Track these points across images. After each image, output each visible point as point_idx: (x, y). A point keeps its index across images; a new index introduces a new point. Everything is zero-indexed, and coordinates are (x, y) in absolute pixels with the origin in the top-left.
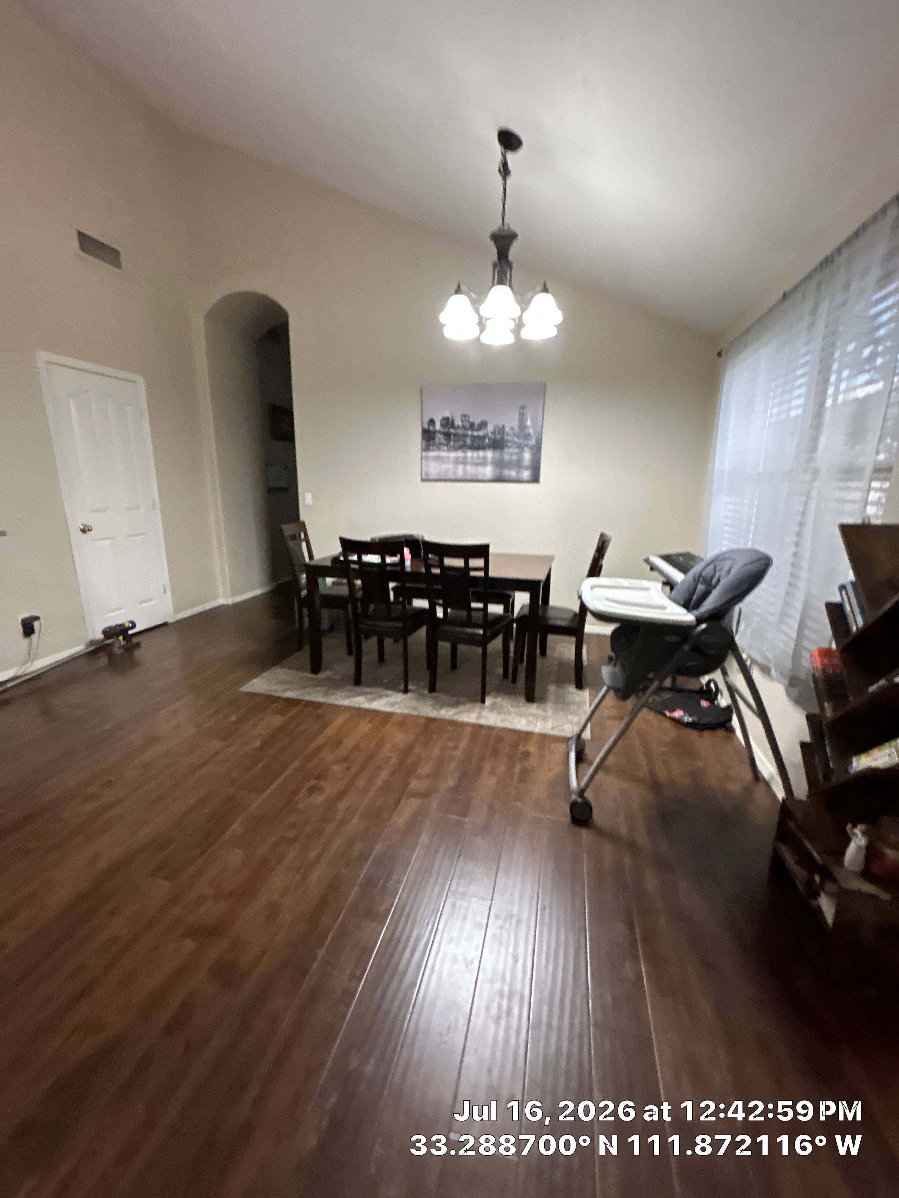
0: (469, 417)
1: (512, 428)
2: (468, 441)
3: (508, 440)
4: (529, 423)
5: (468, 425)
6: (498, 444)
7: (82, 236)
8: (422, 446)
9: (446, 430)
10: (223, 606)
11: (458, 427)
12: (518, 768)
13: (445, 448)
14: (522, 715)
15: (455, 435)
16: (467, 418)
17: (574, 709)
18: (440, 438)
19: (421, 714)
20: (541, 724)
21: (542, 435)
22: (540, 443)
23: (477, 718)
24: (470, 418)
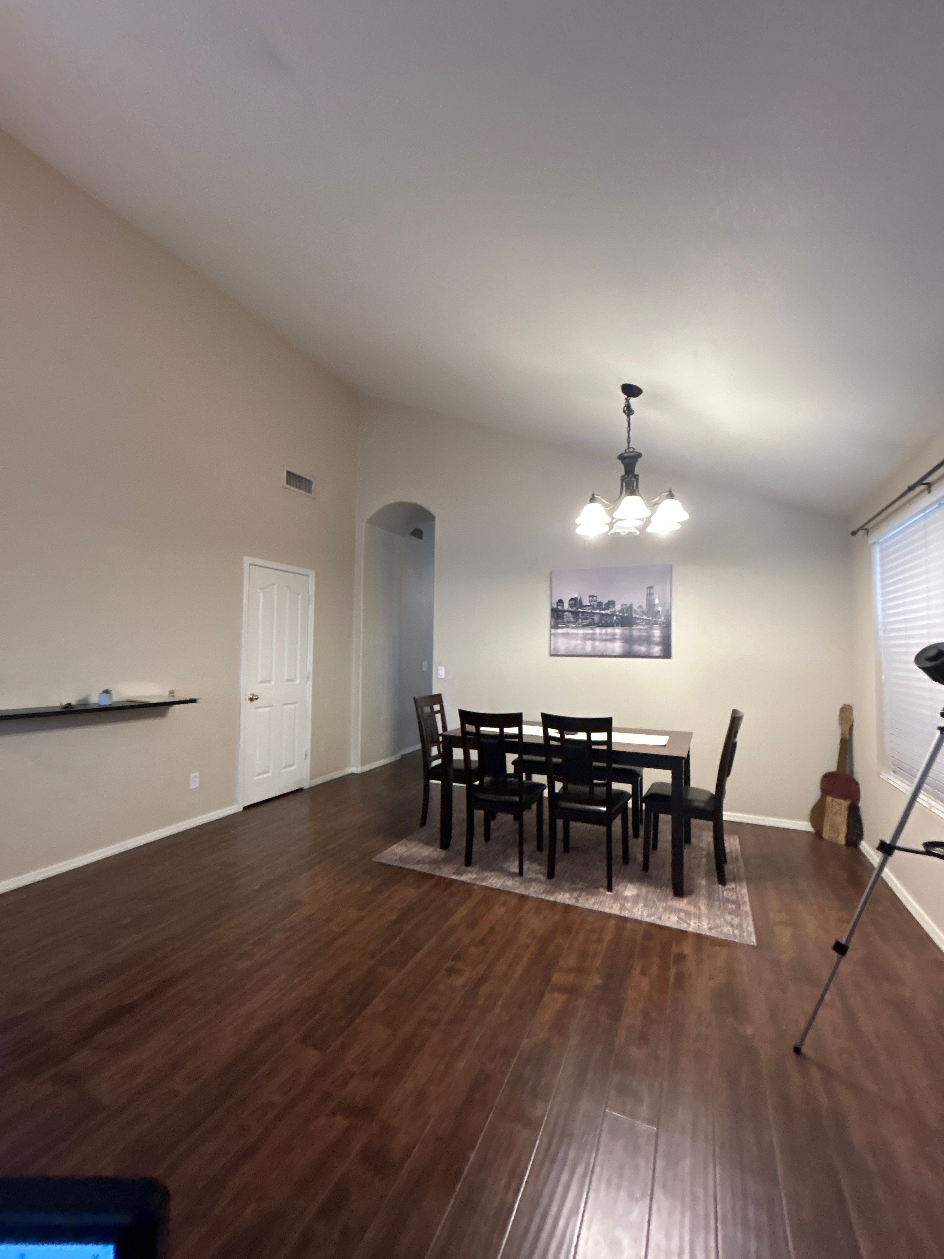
0: (596, 597)
1: (640, 607)
2: (596, 618)
3: (636, 618)
4: (657, 601)
5: (597, 604)
6: (626, 621)
7: (289, 474)
8: (551, 624)
9: (574, 609)
10: (353, 774)
11: (586, 606)
12: (673, 971)
13: (574, 626)
14: (672, 910)
15: (583, 613)
16: (595, 598)
17: (732, 908)
18: (568, 616)
19: (559, 901)
20: (694, 923)
21: (671, 612)
22: (669, 618)
23: (621, 909)
24: (598, 597)
